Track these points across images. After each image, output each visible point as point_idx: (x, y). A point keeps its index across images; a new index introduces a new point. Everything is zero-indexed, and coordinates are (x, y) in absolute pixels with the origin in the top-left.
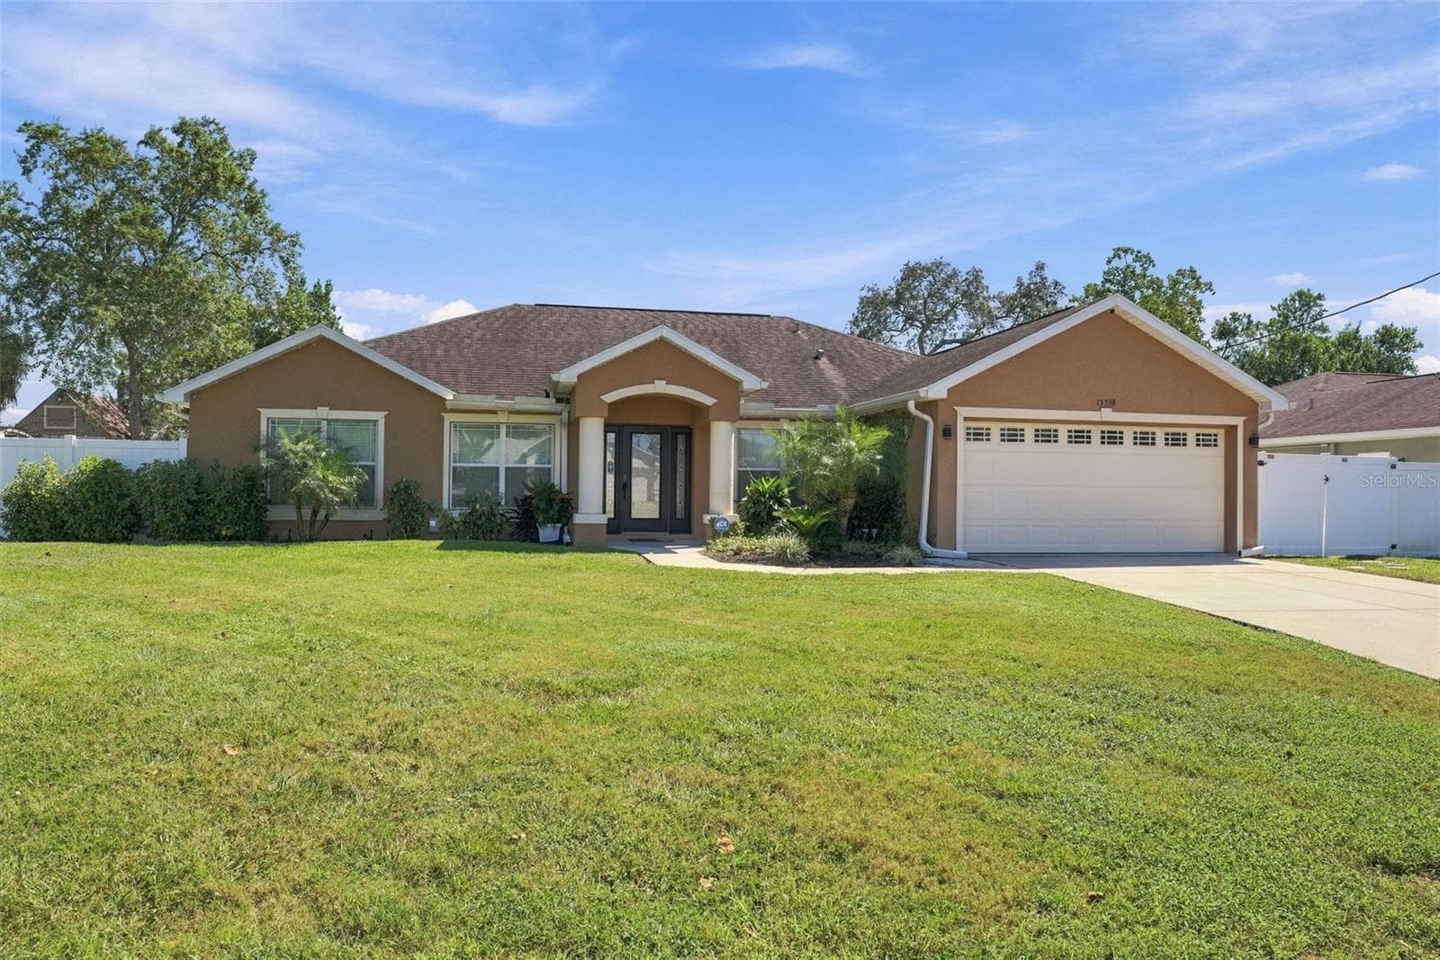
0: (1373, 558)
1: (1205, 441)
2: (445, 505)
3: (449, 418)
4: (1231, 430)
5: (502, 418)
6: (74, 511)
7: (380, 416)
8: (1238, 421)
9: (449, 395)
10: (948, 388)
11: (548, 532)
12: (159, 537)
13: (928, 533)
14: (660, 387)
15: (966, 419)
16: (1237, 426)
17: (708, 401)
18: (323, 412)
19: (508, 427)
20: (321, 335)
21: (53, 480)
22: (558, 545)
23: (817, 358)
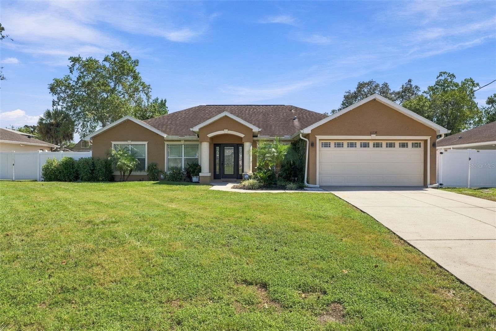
0: (486, 188)
1: (416, 145)
2: (166, 171)
3: (166, 143)
4: (426, 141)
5: (182, 142)
6: (60, 173)
7: (146, 143)
8: (428, 138)
9: (165, 136)
10: (311, 129)
11: (195, 179)
12: (83, 180)
13: (307, 179)
14: (226, 132)
15: (320, 140)
16: (427, 140)
17: (242, 136)
18: (129, 142)
19: (185, 146)
20: (128, 119)
21: (55, 164)
22: (197, 183)
23: (294, 119)
